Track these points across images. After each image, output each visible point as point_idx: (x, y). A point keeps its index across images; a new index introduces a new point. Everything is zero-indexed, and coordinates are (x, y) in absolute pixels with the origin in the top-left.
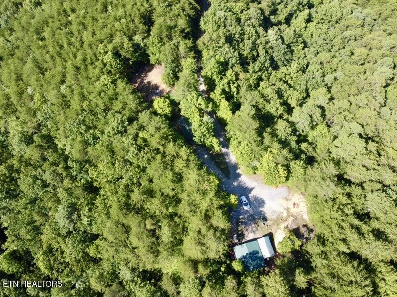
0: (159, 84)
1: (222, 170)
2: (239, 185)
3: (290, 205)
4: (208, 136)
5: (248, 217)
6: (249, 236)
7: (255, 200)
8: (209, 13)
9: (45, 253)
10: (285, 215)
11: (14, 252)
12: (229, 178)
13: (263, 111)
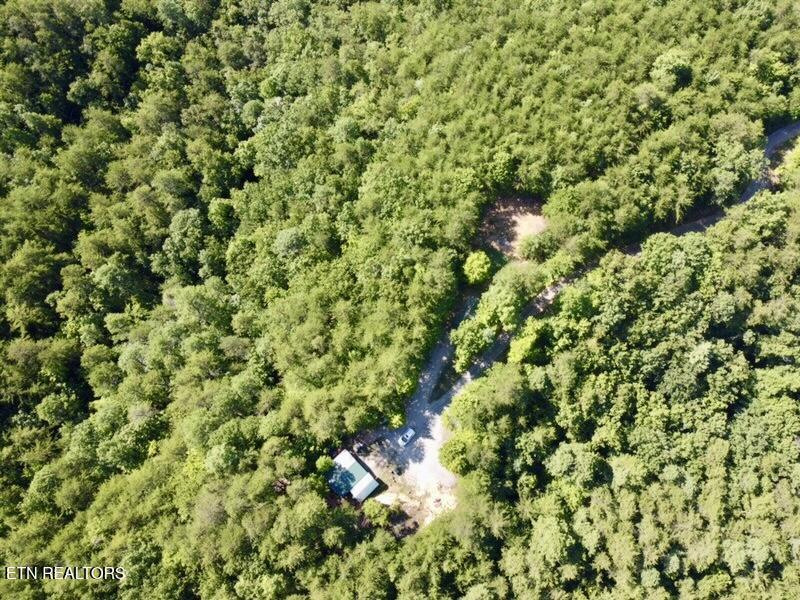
0: (519, 237)
1: (437, 388)
2: (427, 419)
3: (436, 495)
4: (464, 347)
5: (392, 450)
6: (370, 462)
7: (418, 448)
8: (671, 239)
9: (244, 243)
10: (419, 494)
11: (232, 208)
12: (430, 402)
13: (554, 400)
